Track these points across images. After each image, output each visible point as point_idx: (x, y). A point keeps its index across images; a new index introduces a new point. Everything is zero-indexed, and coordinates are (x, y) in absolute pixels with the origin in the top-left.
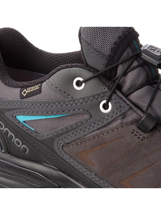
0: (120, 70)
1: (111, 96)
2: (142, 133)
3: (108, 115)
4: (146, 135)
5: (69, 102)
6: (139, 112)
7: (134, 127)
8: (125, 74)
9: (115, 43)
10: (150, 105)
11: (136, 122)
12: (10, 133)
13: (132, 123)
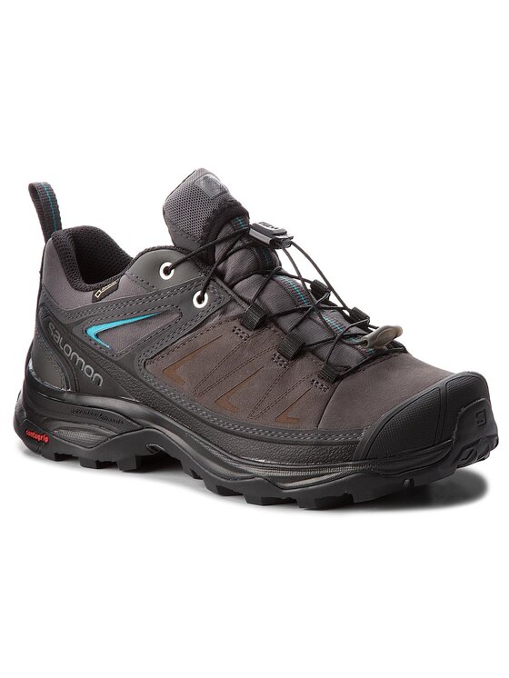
0: (219, 252)
1: (208, 284)
2: (245, 330)
3: (203, 310)
4: (251, 333)
5: (153, 295)
6: (244, 305)
7: (236, 323)
8: (225, 258)
9: (208, 219)
10: (258, 296)
11: (239, 316)
12: (79, 359)
13: (234, 318)
